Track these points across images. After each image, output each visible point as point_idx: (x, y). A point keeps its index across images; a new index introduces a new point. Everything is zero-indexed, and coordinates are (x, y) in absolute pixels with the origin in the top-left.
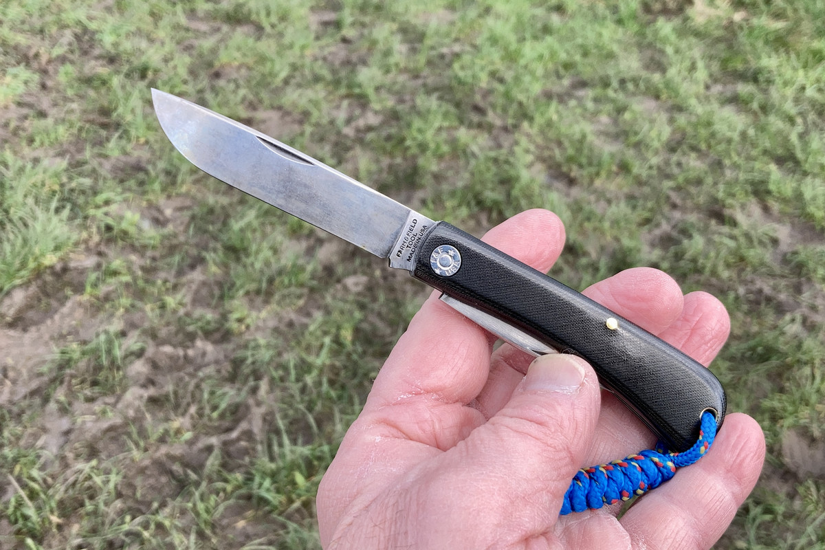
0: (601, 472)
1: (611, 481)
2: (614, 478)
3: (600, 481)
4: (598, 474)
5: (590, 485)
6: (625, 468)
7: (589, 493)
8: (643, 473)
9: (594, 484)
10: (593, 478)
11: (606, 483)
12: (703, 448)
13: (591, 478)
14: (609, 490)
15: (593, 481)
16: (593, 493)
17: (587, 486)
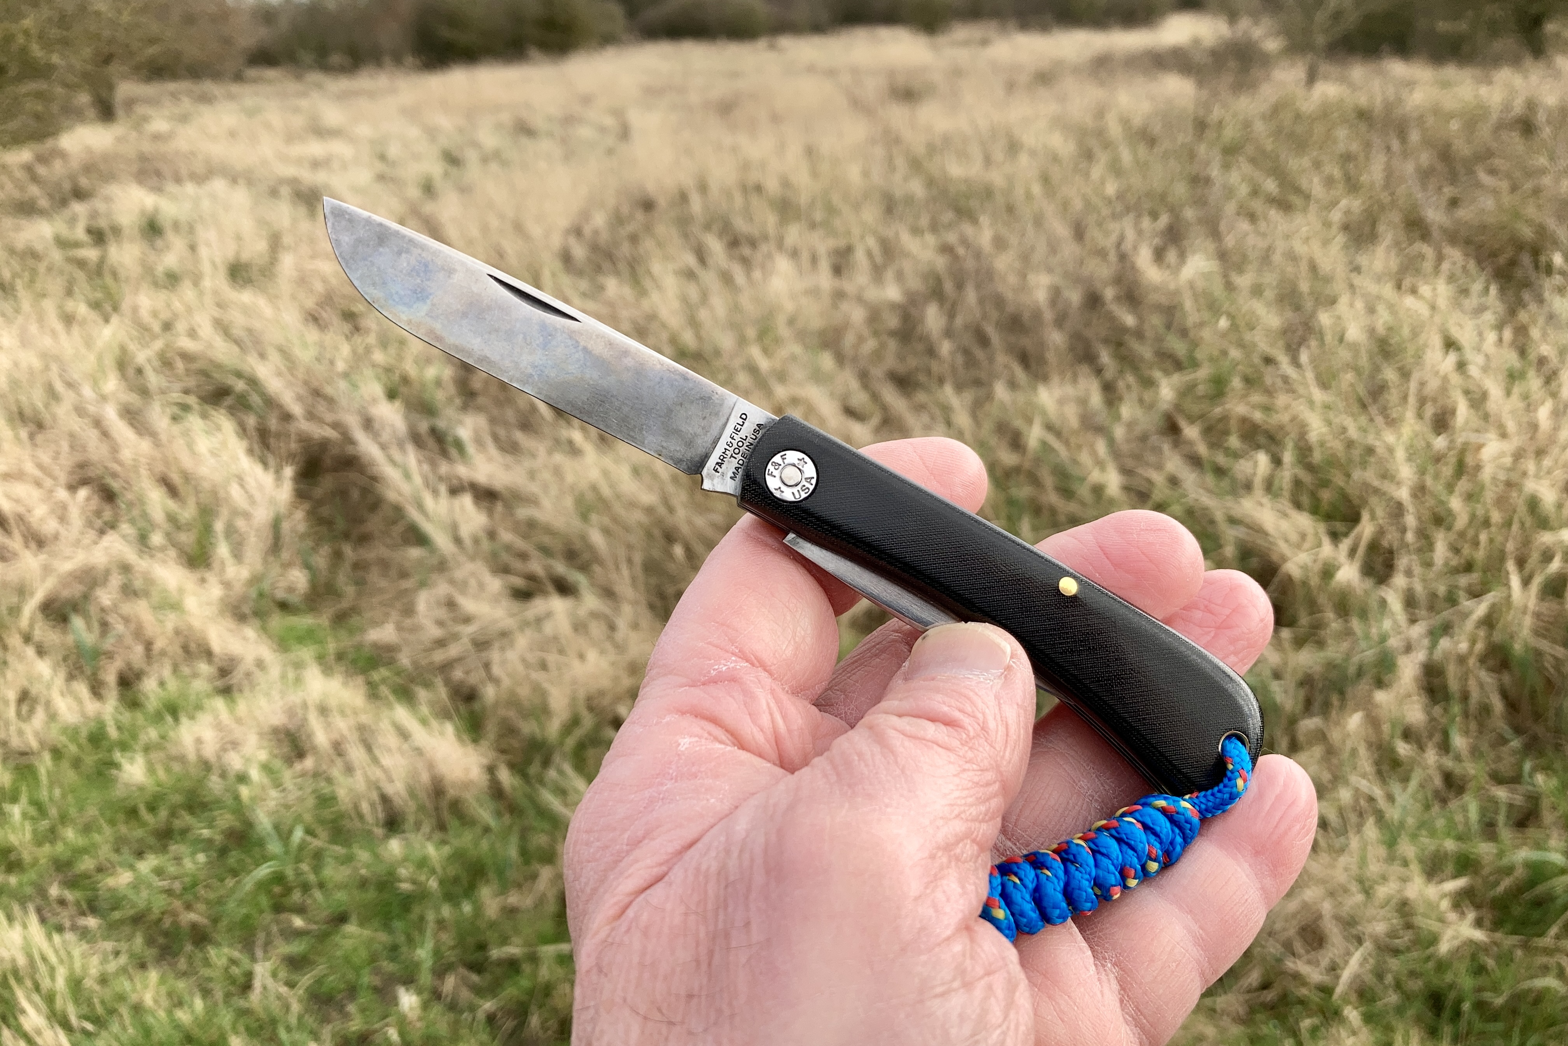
0: (1077, 845)
1: (1099, 856)
2: (1104, 850)
3: (1080, 860)
4: (1074, 849)
5: (1066, 872)
6: (1115, 828)
7: (1067, 884)
8: (1149, 833)
9: (1072, 868)
10: (1068, 860)
11: (1091, 861)
12: (1240, 782)
13: (1064, 861)
14: (1101, 873)
15: (1069, 864)
16: (1074, 884)
17: (1061, 873)
